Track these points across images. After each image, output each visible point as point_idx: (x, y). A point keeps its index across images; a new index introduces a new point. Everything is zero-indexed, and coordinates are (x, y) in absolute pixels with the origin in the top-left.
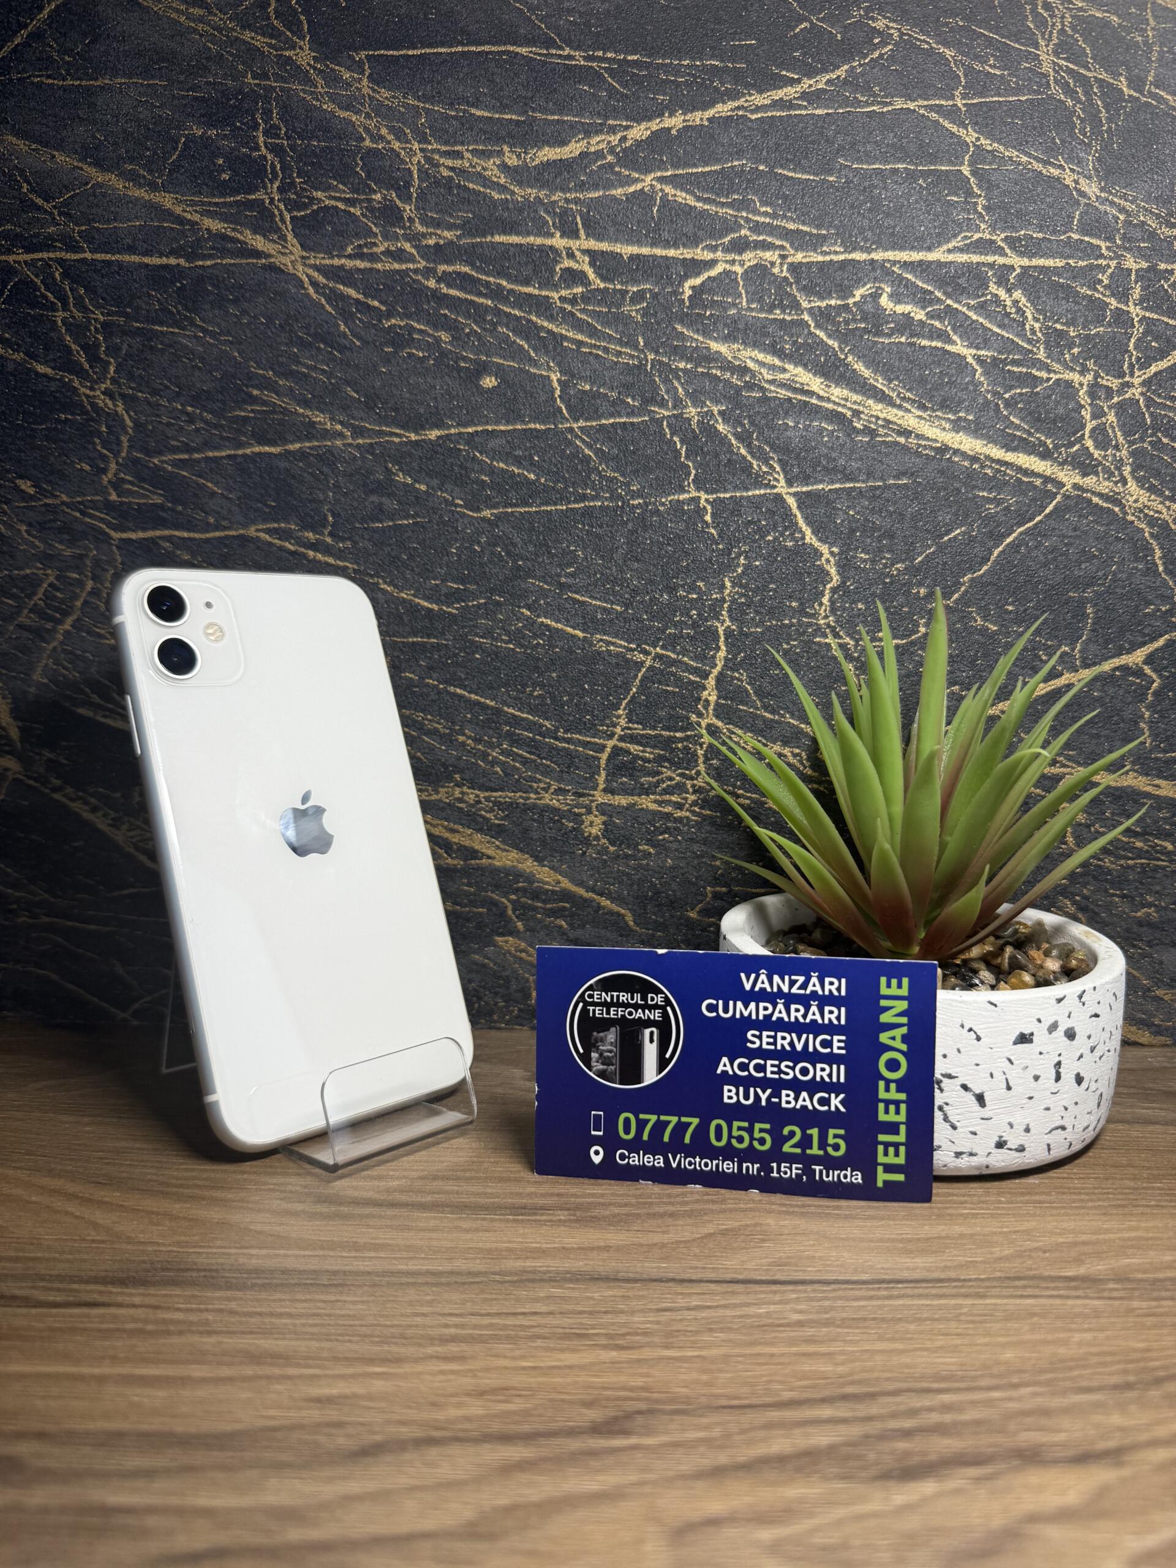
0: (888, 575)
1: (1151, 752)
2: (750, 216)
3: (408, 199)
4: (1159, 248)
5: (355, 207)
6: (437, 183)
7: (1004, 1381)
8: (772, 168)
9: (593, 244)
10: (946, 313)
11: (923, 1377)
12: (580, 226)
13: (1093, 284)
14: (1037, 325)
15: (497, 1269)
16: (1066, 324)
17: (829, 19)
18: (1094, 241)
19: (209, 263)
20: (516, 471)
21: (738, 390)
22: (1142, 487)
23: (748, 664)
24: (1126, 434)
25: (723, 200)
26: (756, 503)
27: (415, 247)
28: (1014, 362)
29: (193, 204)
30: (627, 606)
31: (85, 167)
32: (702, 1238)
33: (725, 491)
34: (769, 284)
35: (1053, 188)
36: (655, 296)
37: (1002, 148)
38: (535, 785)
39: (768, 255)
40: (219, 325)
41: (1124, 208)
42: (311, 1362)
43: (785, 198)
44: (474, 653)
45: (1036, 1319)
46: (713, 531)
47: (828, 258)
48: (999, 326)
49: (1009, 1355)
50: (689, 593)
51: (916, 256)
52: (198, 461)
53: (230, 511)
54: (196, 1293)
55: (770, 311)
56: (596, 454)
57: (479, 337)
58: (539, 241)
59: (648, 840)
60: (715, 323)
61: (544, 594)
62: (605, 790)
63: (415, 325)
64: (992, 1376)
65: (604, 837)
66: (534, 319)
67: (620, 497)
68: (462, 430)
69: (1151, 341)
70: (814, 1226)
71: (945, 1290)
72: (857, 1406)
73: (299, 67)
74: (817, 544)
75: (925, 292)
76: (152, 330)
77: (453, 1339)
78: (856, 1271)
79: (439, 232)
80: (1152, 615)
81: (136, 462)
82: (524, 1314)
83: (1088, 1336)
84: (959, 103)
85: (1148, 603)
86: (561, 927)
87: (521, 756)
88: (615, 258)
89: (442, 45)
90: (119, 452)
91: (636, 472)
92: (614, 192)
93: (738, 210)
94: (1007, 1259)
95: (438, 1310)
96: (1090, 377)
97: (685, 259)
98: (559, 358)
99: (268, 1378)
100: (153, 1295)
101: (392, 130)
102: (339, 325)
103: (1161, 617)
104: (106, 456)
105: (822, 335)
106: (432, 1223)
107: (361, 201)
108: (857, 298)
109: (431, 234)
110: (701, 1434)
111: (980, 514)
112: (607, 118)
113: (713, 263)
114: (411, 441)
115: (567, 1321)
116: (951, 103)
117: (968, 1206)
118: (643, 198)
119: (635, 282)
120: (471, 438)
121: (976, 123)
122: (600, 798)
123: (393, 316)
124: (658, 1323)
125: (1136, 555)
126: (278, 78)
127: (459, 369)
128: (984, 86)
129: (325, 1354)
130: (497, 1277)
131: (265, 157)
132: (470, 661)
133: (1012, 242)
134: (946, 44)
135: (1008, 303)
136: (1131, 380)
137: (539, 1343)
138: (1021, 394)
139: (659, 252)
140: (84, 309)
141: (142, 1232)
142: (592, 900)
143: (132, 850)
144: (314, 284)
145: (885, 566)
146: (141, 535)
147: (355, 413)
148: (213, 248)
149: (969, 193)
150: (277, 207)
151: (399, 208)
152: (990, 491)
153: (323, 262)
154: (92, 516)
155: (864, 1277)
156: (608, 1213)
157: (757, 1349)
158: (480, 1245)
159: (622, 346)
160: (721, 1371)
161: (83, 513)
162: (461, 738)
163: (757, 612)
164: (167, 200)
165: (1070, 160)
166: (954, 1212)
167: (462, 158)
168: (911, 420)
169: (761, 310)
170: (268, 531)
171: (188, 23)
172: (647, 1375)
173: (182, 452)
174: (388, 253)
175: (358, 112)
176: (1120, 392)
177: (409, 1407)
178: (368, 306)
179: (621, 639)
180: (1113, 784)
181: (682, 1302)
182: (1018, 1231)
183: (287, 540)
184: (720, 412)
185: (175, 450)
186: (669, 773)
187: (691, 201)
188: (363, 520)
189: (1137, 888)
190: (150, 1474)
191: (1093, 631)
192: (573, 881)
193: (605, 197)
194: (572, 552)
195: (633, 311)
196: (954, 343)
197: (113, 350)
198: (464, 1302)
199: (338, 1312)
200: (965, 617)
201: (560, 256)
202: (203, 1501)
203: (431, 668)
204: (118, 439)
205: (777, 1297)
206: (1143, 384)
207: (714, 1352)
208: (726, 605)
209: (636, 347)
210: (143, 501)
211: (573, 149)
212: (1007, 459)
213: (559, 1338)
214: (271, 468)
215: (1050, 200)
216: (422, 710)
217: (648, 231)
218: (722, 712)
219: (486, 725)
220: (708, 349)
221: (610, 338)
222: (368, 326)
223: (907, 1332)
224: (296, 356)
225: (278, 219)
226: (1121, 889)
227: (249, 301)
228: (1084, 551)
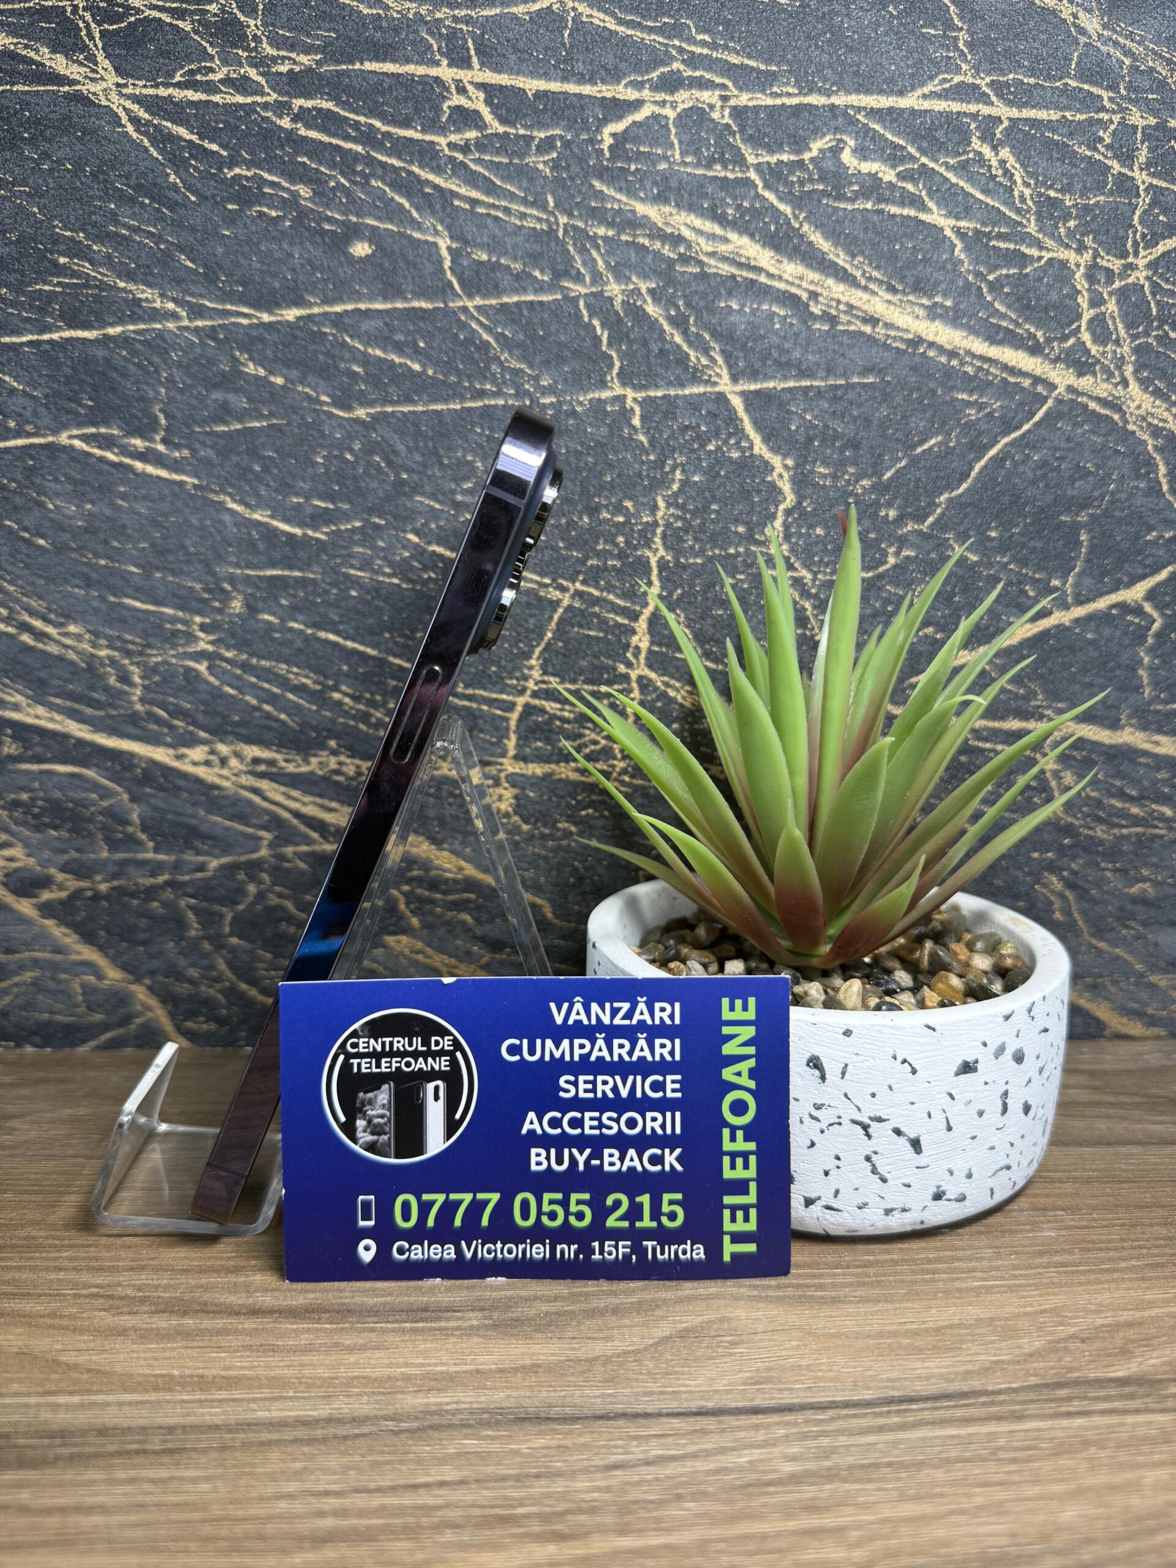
0: (851, 493)
1: (1151, 702)
2: (684, 45)
3: (252, 12)
4: (1169, 100)
5: (184, 20)
7: (1070, 1562)
9: (489, 77)
10: (920, 174)
12: (472, 52)
13: (1093, 143)
14: (1027, 192)
15: (390, 1410)
16: (1062, 191)
18: (1095, 90)
20: (397, 360)
21: (671, 263)
22: (1146, 390)
23: (686, 602)
24: (1129, 326)
25: (650, 24)
26: (694, 404)
27: (263, 74)
28: (1000, 236)
32: (656, 1344)
33: (657, 387)
34: (707, 132)
35: (1048, 22)
36: (567, 144)
39: (708, 97)
40: (11, 172)
41: (1130, 50)
43: (727, 23)
44: (349, 588)
45: (1092, 1450)
46: (642, 438)
47: (779, 101)
48: (983, 192)
49: (1069, 1514)
50: (613, 514)
51: (884, 102)
53: (35, 413)
55: (709, 166)
56: (497, 340)
57: (348, 192)
58: (421, 70)
59: (568, 816)
60: (641, 180)
61: (436, 516)
62: (516, 758)
63: (266, 176)
64: (1056, 1552)
65: (516, 813)
66: (416, 169)
67: (527, 393)
68: (327, 309)
69: (1158, 215)
70: (793, 1317)
71: (973, 1412)
74: (768, 455)
75: (896, 146)
79: (293, 55)
80: (1154, 543)
82: (427, 1485)
83: (1162, 1475)
85: (1151, 529)
86: (464, 922)
88: (517, 95)
91: (547, 363)
92: (514, 10)
93: (669, 38)
94: (1040, 1354)
95: (309, 1486)
96: (1088, 256)
97: (604, 98)
98: (448, 220)
102: (168, 175)
103: (1164, 545)
105: (771, 197)
106: (305, 1339)
107: (191, 13)
108: (815, 153)
109: (283, 58)
111: (959, 420)
113: (638, 104)
114: (263, 325)
117: (979, 1274)
118: (551, 19)
119: (542, 126)
120: (339, 319)
122: (510, 766)
123: (237, 164)
124: (608, 1489)
125: (1137, 471)
127: (323, 233)
130: (391, 1425)
132: (344, 599)
133: (999, 88)
135: (994, 163)
136: (1135, 261)
137: (449, 1535)
138: (1007, 276)
139: (572, 88)
144: (135, 120)
145: (848, 482)
147: (192, 287)
149: (949, 25)
150: (82, 18)
151: (241, 23)
152: (971, 392)
153: (145, 91)
155: (868, 1395)
156: (533, 1312)
157: (744, 1528)
158: (368, 1372)
159: (526, 206)
162: (336, 696)
163: (696, 539)
166: (963, 1285)
168: (878, 304)
169: (698, 164)
170: (84, 438)
174: (227, 81)
176: (1123, 275)
178: (205, 152)
180: (1107, 741)
181: (636, 1452)
182: (1042, 1312)
183: (109, 448)
184: (649, 290)
186: (593, 736)
187: (611, 24)
188: (204, 422)
189: (1131, 861)
191: (1088, 561)
192: (479, 867)
193: (501, 15)
194: (469, 464)
195: (540, 162)
196: (929, 211)
198: (346, 1469)
199: (172, 1498)
201: (448, 90)
203: (295, 609)
205: (761, 1436)
206: (1149, 266)
207: (685, 1537)
208: (659, 531)
209: (544, 207)
212: (990, 355)
213: (476, 1526)
214: (86, 361)
215: (1043, 37)
216: (286, 662)
217: (558, 62)
218: (653, 660)
219: (365, 680)
220: (633, 212)
221: (512, 196)
222: (205, 176)
223: (934, 1484)
224: (114, 214)
225: (84, 33)
226: (1114, 862)
227: (49, 141)
228: (1078, 466)
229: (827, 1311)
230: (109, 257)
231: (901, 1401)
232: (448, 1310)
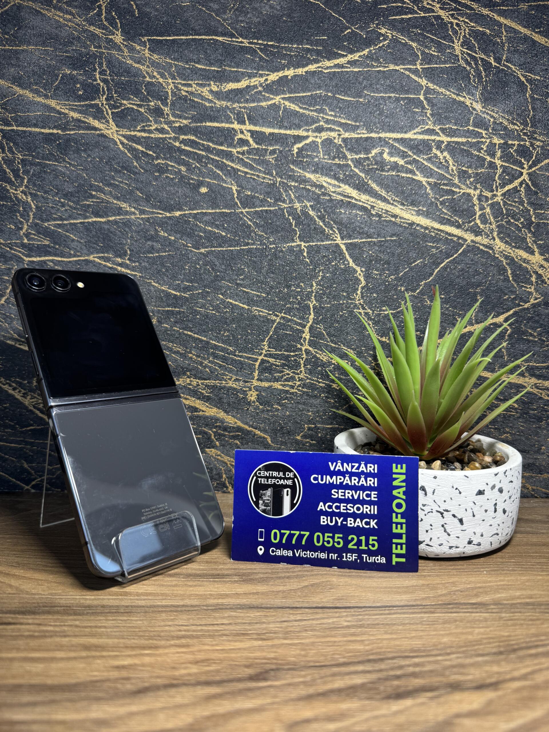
0: (387, 281)
1: (507, 362)
2: (324, 116)
3: (166, 105)
4: (508, 134)
5: (142, 108)
6: (180, 98)
7: (443, 652)
8: (334, 95)
9: (252, 128)
10: (413, 162)
11: (405, 651)
12: (246, 119)
13: (480, 150)
14: (454, 168)
15: (205, 603)
16: (467, 167)
17: (361, 28)
18: (480, 131)
19: (72, 132)
20: (216, 231)
21: (319, 195)
22: (502, 242)
23: (324, 321)
24: (495, 218)
25: (312, 108)
26: (327, 248)
27: (170, 127)
28: (444, 184)
29: (65, 105)
30: (268, 294)
31: (14, 87)
32: (302, 587)
33: (313, 242)
34: (333, 147)
35: (461, 106)
36: (281, 152)
37: (438, 88)
38: (225, 377)
39: (333, 134)
40: (77, 162)
41: (493, 116)
42: (115, 649)
43: (340, 108)
44: (196, 315)
45: (458, 623)
46: (307, 260)
47: (359, 136)
48: (437, 168)
49: (445, 640)
50: (296, 288)
51: (399, 136)
52: (66, 225)
53: (81, 248)
54: (59, 617)
55: (333, 159)
56: (253, 224)
57: (199, 169)
58: (227, 125)
59: (278, 403)
60: (308, 165)
61: (229, 288)
62: (258, 380)
63: (169, 163)
64: (438, 650)
65: (257, 401)
66: (225, 161)
67: (265, 244)
68: (191, 212)
69: (505, 176)
70: (354, 581)
71: (415, 610)
72: (375, 665)
73: (116, 43)
74: (355, 267)
75: (404, 152)
76: (45, 163)
77: (184, 637)
78: (374, 602)
79: (181, 120)
80: (507, 300)
81: (36, 225)
82: (217, 624)
83: (482, 630)
84: (419, 67)
85: (505, 294)
86: (237, 444)
87: (218, 364)
88: (262, 134)
89: (183, 35)
90: (29, 220)
91: (272, 232)
92: (262, 104)
93: (319, 113)
94: (444, 595)
95: (176, 623)
96: (478, 191)
97: (294, 135)
98: (236, 180)
99: (94, 657)
100: (39, 619)
101: (159, 73)
102: (134, 163)
103: (511, 301)
104: (22, 222)
105: (357, 171)
106: (174, 583)
107: (144, 106)
108: (373, 154)
109: (177, 121)
110: (301, 680)
111: (429, 253)
112: (259, 70)
113: (307, 137)
114: (167, 217)
115: (238, 627)
116: (415, 67)
117: (426, 571)
118: (275, 107)
119: (271, 145)
120: (195, 216)
121: (426, 77)
122: (255, 383)
123: (159, 159)
124: (281, 627)
125: (499, 272)
126: (106, 48)
127: (190, 184)
128: (430, 60)
129: (122, 645)
130: (205, 607)
131: (99, 84)
132: (194, 319)
133: (443, 130)
134: (413, 41)
135: (441, 157)
136: (497, 193)
137: (225, 638)
138: (447, 199)
139: (282, 131)
140: (13, 153)
141: (33, 589)
142: (252, 431)
143: (32, 408)
144: (122, 143)
145: (386, 276)
146: (38, 259)
147: (141, 203)
148: (74, 126)
149: (423, 108)
150: (105, 107)
151: (162, 109)
152: (433, 243)
153: (127, 133)
154: (15, 250)
155: (378, 605)
156: (258, 577)
157: (328, 639)
158: (197, 593)
159: (265, 174)
160: (310, 649)
161: (11, 248)
162: (190, 355)
163: (327, 297)
164: (53, 103)
165: (468, 93)
167: (192, 87)
168: (397, 210)
169: (330, 159)
170: (99, 258)
171: (63, 22)
172: (275, 652)
173: (59, 220)
174: (157, 129)
175: (143, 65)
176: (492, 198)
177: (162, 670)
178: (148, 154)
179: (266, 309)
181: (292, 618)
182: (449, 582)
183: (108, 262)
184: (310, 206)
185: (55, 219)
186: (288, 372)
187: (297, 109)
188: (144, 253)
189: (501, 425)
190: (34, 704)
191: (481, 306)
192: (242, 422)
193: (258, 106)
194: (242, 269)
195: (270, 158)
196: (417, 175)
197: (26, 172)
198: (189, 619)
199: (128, 625)
200: (422, 301)
201: (237, 132)
202: (60, 716)
203: (176, 322)
204: (28, 214)
205: (337, 615)
206: (502, 195)
207: (307, 641)
208: (314, 294)
209: (272, 175)
210: (39, 243)
211: (243, 84)
212: (441, 228)
213: (235, 636)
214: (101, 229)
215: (459, 112)
216: (172, 342)
217: (278, 122)
218: (312, 343)
219: (202, 349)
220: (305, 176)
221: (260, 170)
222: (147, 163)
223: (398, 630)
224: (113, 176)
225: (105, 113)
226: (494, 425)
227: (91, 151)
228: (476, 270)
229: (367, 580)
230: (111, 192)
231: (390, 607)
232: (227, 575)
